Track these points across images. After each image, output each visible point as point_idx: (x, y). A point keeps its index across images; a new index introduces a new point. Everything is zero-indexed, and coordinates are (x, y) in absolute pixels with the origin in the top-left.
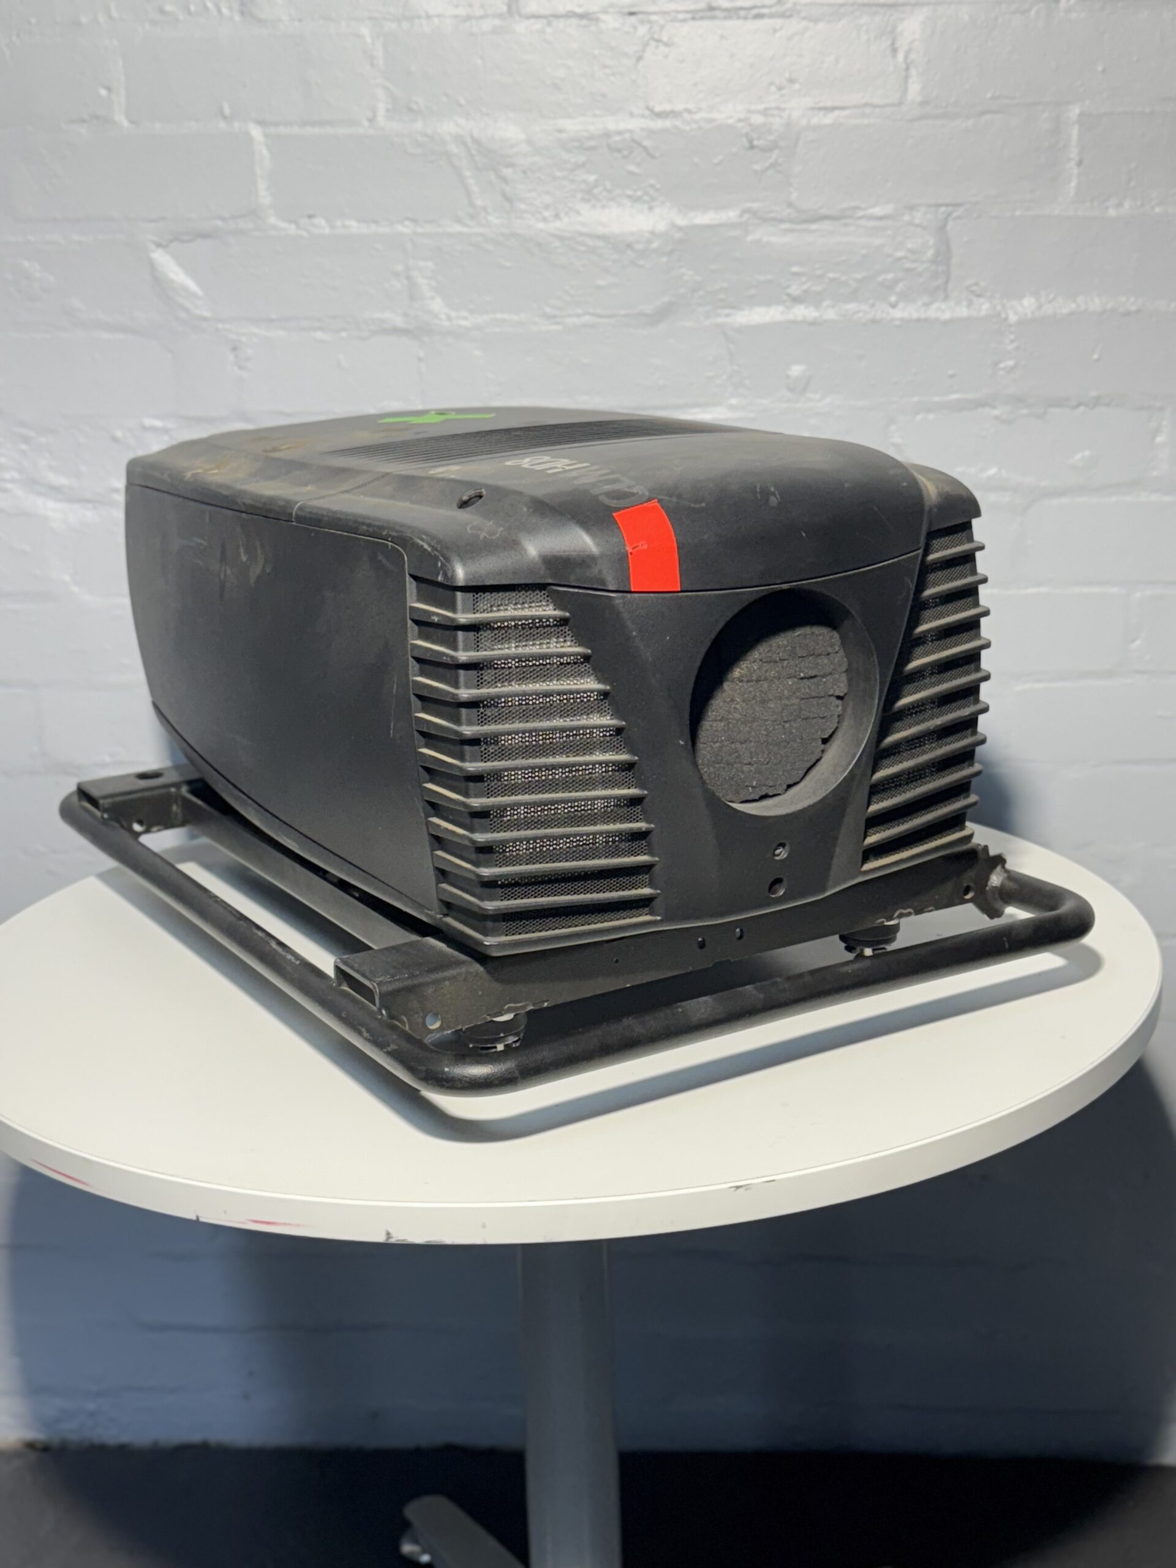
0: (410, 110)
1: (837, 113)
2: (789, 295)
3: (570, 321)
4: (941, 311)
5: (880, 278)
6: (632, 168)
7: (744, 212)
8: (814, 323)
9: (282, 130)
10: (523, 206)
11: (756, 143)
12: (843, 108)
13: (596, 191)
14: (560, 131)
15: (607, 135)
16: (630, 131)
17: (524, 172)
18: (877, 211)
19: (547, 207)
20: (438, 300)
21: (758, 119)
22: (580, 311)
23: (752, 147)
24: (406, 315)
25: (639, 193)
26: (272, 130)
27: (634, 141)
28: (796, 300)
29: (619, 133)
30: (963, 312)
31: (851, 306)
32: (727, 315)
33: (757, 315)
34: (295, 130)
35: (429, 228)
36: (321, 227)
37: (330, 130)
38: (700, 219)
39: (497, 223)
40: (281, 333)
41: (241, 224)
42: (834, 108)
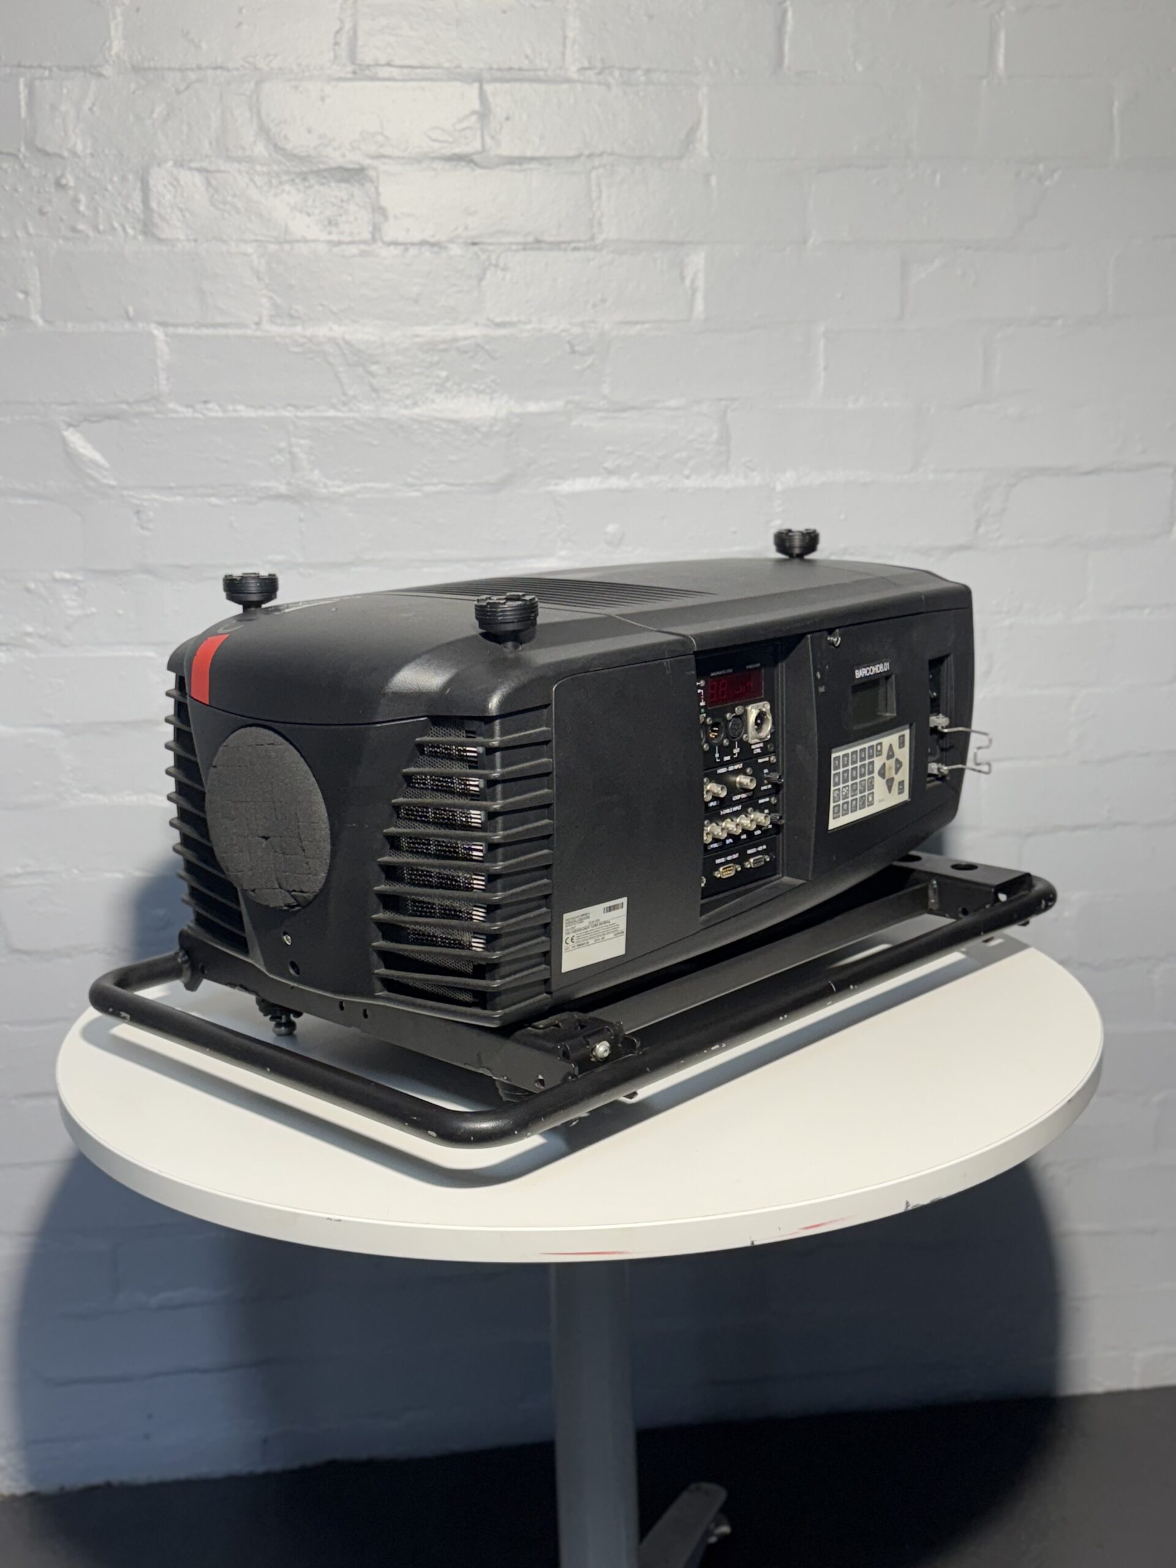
0: (292, 317)
1: (639, 327)
2: (605, 469)
3: (427, 489)
4: (725, 481)
5: (678, 455)
6: (476, 366)
7: (568, 402)
8: (626, 491)
9: (180, 330)
10: (387, 396)
11: (577, 348)
12: (643, 323)
13: (449, 385)
14: (417, 336)
15: (455, 340)
16: (473, 337)
17: (388, 369)
18: (673, 403)
19: (408, 397)
20: (316, 472)
21: (577, 330)
22: (435, 481)
23: (573, 352)
24: (289, 484)
25: (482, 387)
26: (171, 330)
27: (478, 345)
28: (611, 472)
29: (466, 338)
30: (741, 482)
31: (655, 479)
32: (556, 484)
33: (579, 485)
34: (192, 331)
35: (307, 413)
36: (215, 411)
37: (222, 331)
38: (532, 407)
39: (367, 409)
40: (179, 498)
41: (145, 408)
42: (636, 323)
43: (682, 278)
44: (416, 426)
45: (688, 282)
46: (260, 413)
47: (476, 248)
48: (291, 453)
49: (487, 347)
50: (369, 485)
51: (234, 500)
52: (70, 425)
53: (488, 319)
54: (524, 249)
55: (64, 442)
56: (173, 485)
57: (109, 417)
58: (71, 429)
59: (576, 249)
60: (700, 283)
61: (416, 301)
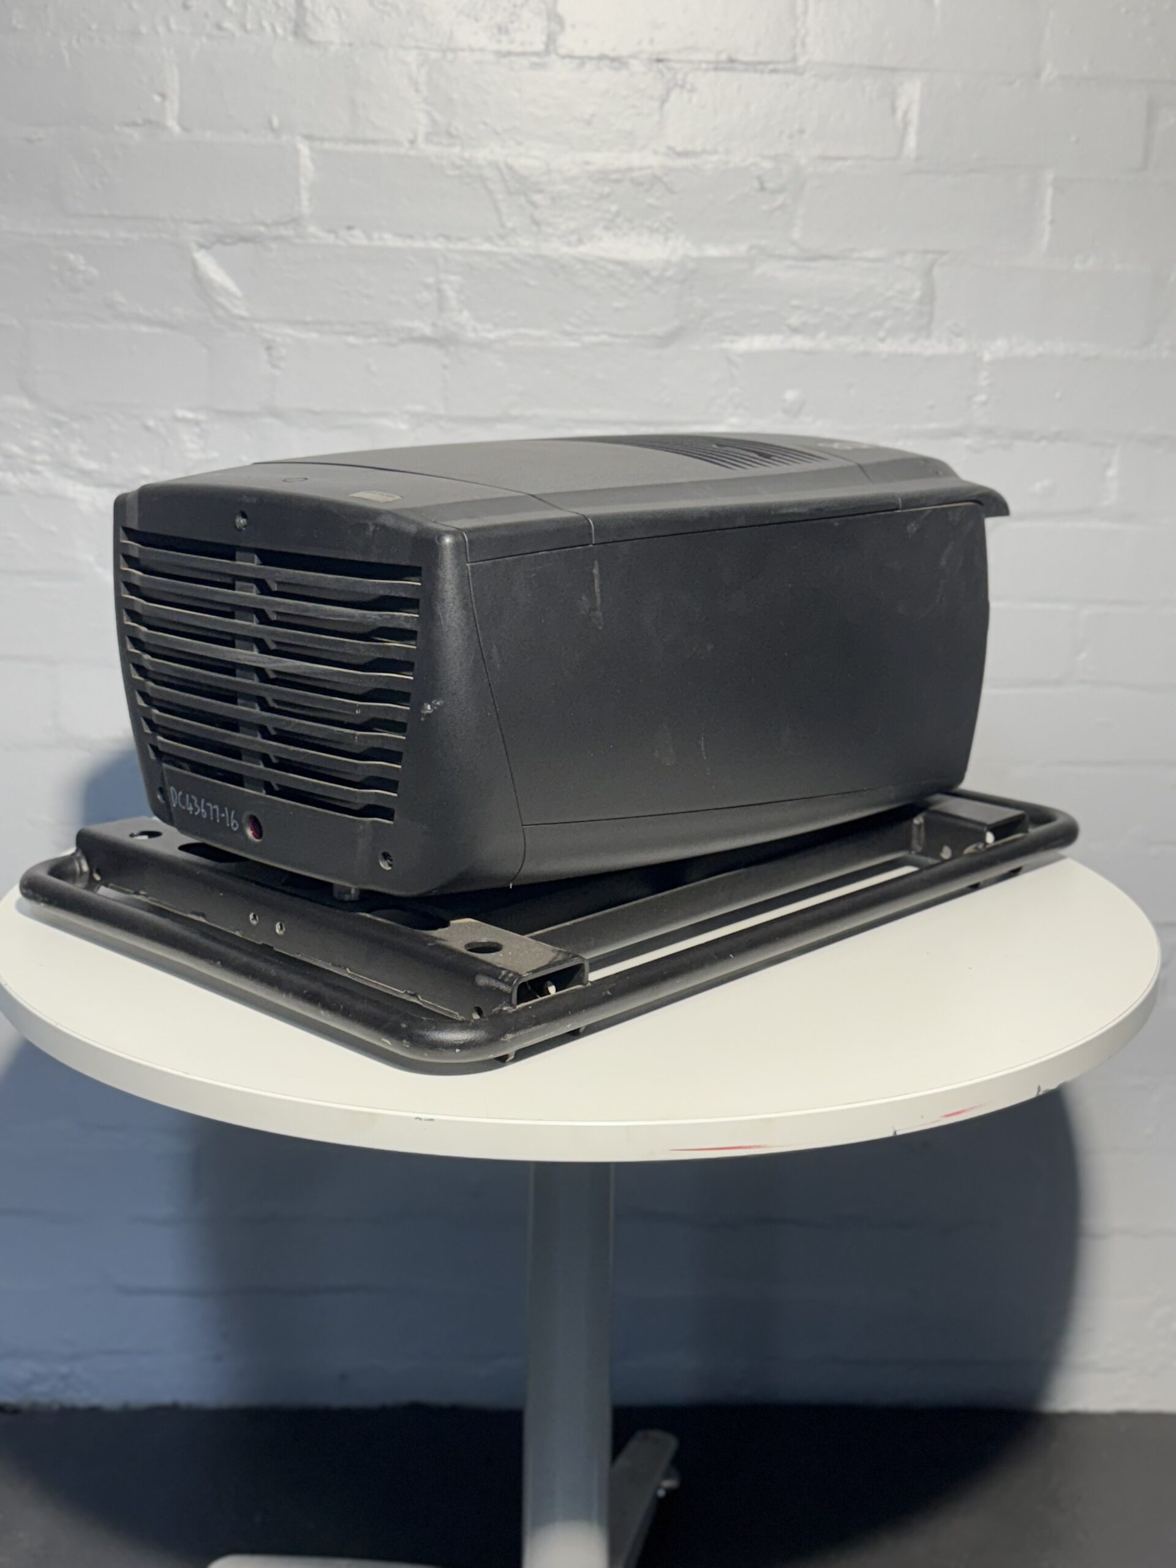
0: (450, 135)
1: (840, 164)
2: (789, 326)
4: (926, 347)
5: (873, 314)
6: (651, 201)
7: (752, 247)
8: (810, 353)
9: (327, 146)
10: (549, 231)
11: (766, 185)
12: (844, 159)
13: (619, 221)
15: (630, 169)
16: (651, 167)
17: (553, 199)
18: (872, 254)
19: (572, 233)
20: (466, 314)
21: (767, 165)
22: (596, 330)
23: (762, 189)
24: (434, 325)
25: (657, 225)
26: (317, 145)
27: (655, 177)
28: (795, 330)
29: (641, 169)
30: (943, 349)
31: (843, 340)
32: (732, 342)
33: (758, 342)
34: (340, 147)
35: (461, 246)
36: (358, 238)
37: (371, 148)
38: (712, 251)
39: (525, 244)
40: (314, 335)
41: (283, 231)
42: (838, 159)
43: (894, 110)
44: (579, 266)
45: (899, 114)
46: (408, 243)
47: (661, 66)
48: (440, 291)
49: (666, 179)
50: (522, 331)
51: (374, 340)
52: (202, 246)
53: (669, 148)
54: (716, 69)
55: (195, 266)
56: (308, 319)
57: (244, 239)
58: (203, 252)
59: (774, 71)
60: (914, 116)
61: (589, 123)
